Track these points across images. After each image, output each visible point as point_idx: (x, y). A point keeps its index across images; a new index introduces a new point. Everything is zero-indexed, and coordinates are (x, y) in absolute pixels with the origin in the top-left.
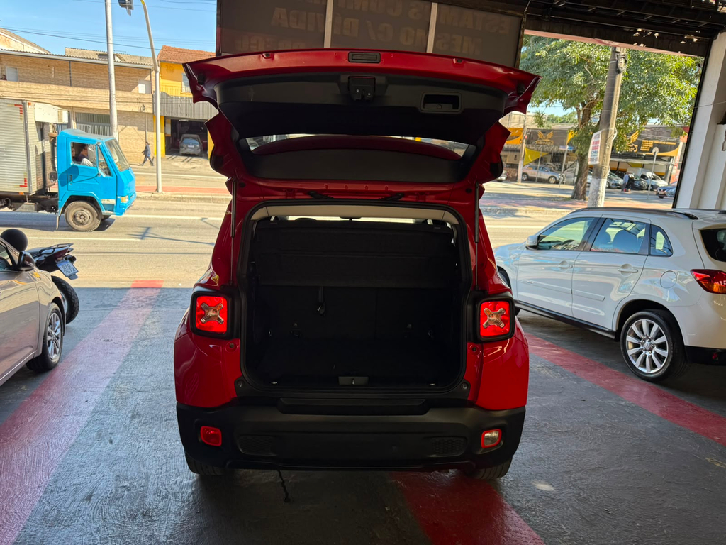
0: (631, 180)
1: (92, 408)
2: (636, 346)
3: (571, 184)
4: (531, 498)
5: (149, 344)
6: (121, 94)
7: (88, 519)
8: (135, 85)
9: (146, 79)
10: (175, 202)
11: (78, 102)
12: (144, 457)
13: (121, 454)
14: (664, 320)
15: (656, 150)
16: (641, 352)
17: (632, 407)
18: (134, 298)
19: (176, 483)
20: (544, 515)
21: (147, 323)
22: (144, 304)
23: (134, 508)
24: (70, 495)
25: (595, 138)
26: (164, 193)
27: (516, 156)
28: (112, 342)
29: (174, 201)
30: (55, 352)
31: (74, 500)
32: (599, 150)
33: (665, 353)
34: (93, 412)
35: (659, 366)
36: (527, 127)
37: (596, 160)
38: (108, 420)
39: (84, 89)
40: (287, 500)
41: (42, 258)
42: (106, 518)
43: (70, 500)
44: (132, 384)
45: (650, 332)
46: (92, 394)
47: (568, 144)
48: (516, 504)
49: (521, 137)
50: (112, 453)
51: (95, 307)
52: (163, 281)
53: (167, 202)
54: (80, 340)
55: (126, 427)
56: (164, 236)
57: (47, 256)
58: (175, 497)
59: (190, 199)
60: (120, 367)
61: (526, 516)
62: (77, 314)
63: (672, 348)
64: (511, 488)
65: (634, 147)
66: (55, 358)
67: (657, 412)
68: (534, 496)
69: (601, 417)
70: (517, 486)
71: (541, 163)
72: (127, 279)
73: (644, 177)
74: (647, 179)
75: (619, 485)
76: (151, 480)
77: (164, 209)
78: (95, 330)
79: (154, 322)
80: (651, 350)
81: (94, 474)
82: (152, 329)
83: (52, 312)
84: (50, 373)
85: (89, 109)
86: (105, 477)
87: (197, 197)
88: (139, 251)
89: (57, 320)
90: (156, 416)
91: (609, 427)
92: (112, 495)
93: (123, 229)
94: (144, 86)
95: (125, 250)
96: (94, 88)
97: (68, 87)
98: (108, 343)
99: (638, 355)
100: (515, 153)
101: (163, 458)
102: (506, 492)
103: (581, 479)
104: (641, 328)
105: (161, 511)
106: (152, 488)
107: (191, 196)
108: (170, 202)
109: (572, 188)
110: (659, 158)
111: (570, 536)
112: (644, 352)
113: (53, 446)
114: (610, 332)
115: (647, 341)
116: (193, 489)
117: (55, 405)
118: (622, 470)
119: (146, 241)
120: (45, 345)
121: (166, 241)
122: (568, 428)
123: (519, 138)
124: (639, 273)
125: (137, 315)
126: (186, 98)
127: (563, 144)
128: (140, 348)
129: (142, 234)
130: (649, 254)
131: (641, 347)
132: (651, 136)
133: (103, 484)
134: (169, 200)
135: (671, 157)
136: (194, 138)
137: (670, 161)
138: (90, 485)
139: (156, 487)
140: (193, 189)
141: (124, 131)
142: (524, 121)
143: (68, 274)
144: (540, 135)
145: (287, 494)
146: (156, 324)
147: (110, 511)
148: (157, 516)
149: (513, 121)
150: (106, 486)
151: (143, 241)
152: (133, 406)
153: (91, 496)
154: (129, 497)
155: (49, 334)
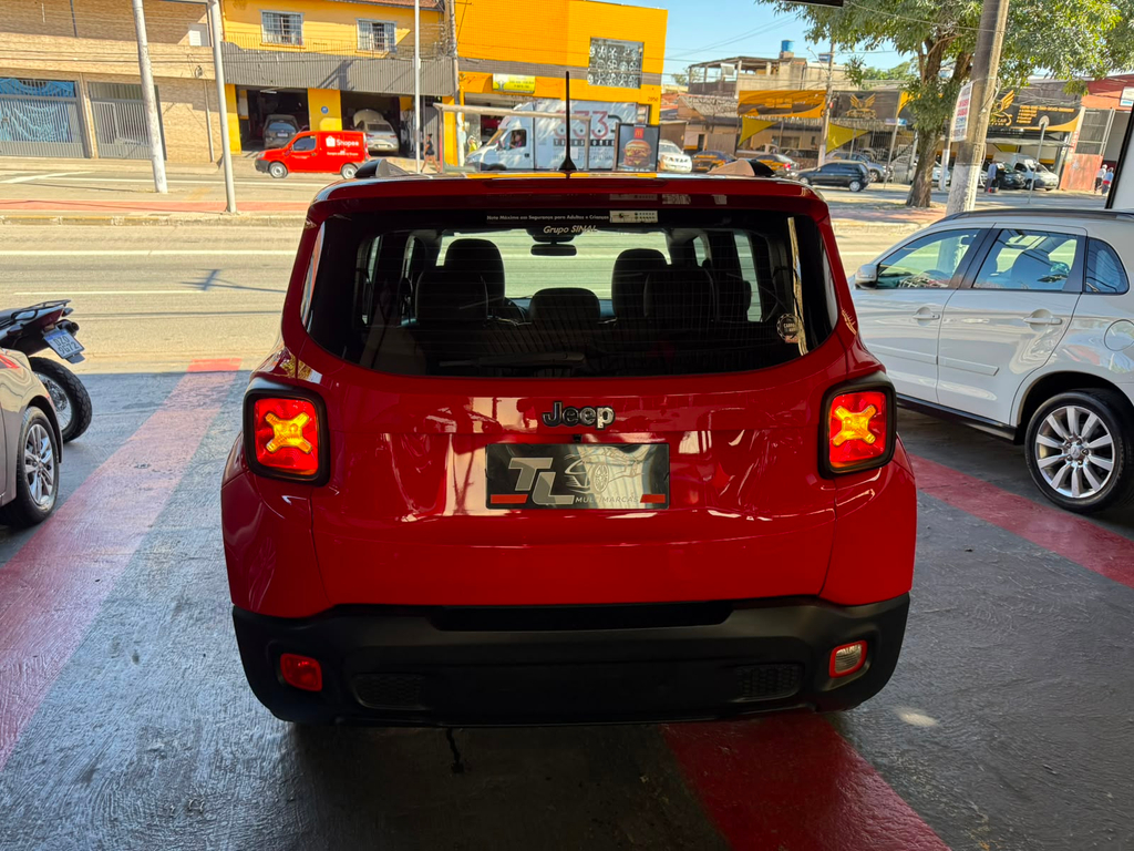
0: (1000, 173)
1: (107, 593)
2: (1052, 452)
3: (904, 183)
4: (906, 747)
5: (213, 470)
6: (160, 48)
7: (83, 822)
8: (183, 34)
9: (200, 22)
10: (259, 228)
11: (90, 64)
12: (195, 689)
13: (155, 682)
14: (1109, 406)
15: (1045, 120)
16: (1063, 463)
17: (1056, 561)
18: (191, 390)
19: (251, 739)
20: (934, 783)
21: (213, 432)
22: (207, 400)
23: (171, 795)
24: (51, 772)
25: (964, 94)
26: (239, 212)
27: (813, 138)
28: (150, 468)
29: (257, 225)
30: (45, 492)
31: (60, 782)
32: (967, 116)
33: (1107, 464)
34: (107, 601)
35: (1096, 487)
36: (833, 88)
37: (963, 134)
38: (134, 616)
39: (97, 42)
40: (458, 768)
41: (17, 327)
42: (116, 819)
43: (51, 783)
44: (180, 545)
45: (1080, 429)
46: (108, 566)
47: (900, 116)
48: (879, 760)
49: (823, 106)
50: (137, 682)
51: (124, 408)
52: (238, 360)
53: (246, 228)
54: (95, 467)
55: (165, 628)
56: (239, 284)
57: (25, 323)
58: (249, 768)
59: (282, 221)
60: (162, 515)
61: (902, 784)
62: (89, 422)
63: (1122, 456)
64: (866, 727)
65: (1006, 117)
66: (45, 503)
67: (1099, 568)
68: (910, 742)
69: (1005, 582)
70: (877, 723)
71: (854, 149)
72: (179, 358)
73: (1020, 167)
74: (1026, 170)
75: (1061, 714)
76: (204, 736)
77: (241, 240)
78: (122, 448)
79: (225, 431)
80: (1081, 459)
81: (101, 726)
82: (220, 444)
83: (31, 424)
84: (38, 529)
85: (110, 75)
86: (119, 733)
87: (294, 217)
88: (199, 311)
89: (43, 437)
90: (220, 606)
91: (1022, 600)
92: (131, 769)
93: (173, 274)
94: (199, 32)
95: (177, 309)
96: (116, 39)
97: (70, 39)
98: (144, 471)
99: (1056, 467)
100: (813, 134)
101: (230, 689)
102: (859, 737)
103: (990, 704)
104: (1064, 422)
105: (222, 801)
106: (206, 751)
107: (283, 217)
108: (251, 228)
109: (908, 188)
110: (1048, 136)
111: (988, 824)
112: (1068, 462)
113: (30, 671)
114: (1006, 428)
115: (1074, 444)
116: (283, 751)
117: (42, 589)
118: (1060, 683)
119: (211, 292)
120: (22, 482)
121: (245, 291)
122: (951, 604)
123: (820, 108)
124: (1063, 326)
125: (196, 420)
126: (270, 52)
127: (891, 116)
128: (197, 479)
129: (204, 281)
130: (1084, 291)
131: (1063, 454)
132: (1034, 98)
133: (115, 747)
134: (248, 225)
135: (1066, 134)
136: (287, 121)
137: (1063, 140)
138: (91, 750)
139: (213, 749)
140: (286, 204)
141: (170, 113)
142: (828, 78)
143: (66, 353)
144: (854, 101)
145: (457, 756)
146: (227, 434)
147: (126, 802)
148: (213, 811)
149: (808, 79)
150: (121, 752)
151: (206, 292)
152: (179, 588)
153: (93, 771)
154: (164, 772)
155: (28, 462)
